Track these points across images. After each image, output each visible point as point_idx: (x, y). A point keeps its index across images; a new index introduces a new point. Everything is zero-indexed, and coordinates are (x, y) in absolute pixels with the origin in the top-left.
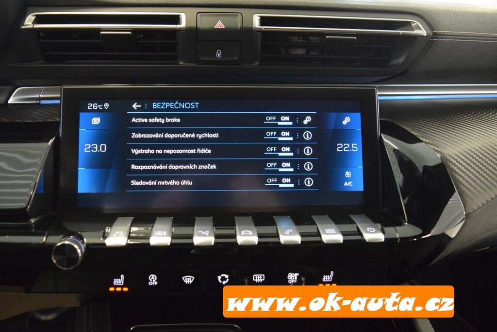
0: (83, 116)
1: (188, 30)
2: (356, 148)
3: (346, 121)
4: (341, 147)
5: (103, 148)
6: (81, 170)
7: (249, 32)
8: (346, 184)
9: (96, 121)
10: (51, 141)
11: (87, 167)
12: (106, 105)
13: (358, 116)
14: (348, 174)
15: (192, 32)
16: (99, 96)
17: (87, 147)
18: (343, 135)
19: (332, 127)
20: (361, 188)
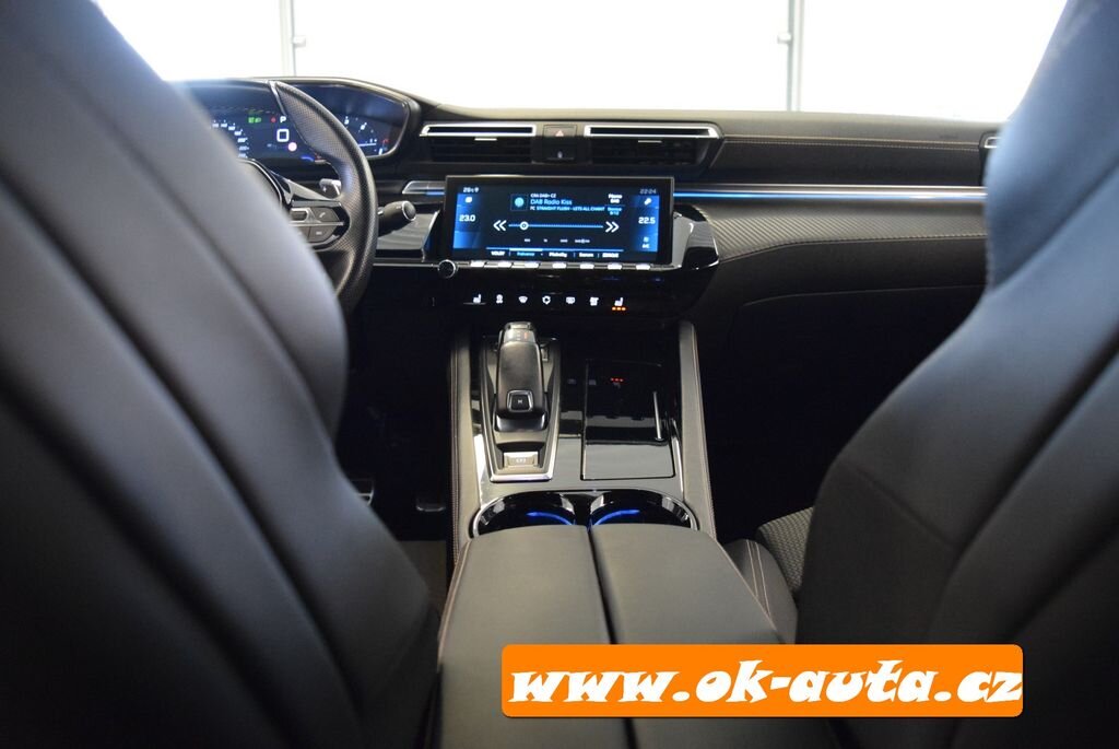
0: (460, 196)
1: (537, 138)
2: (653, 220)
3: (648, 201)
4: (642, 220)
5: (473, 218)
6: (456, 232)
7: (580, 139)
8: (644, 246)
9: (469, 200)
10: (436, 214)
11: (461, 230)
12: (477, 189)
13: (658, 197)
14: (646, 239)
15: (541, 139)
16: (472, 183)
17: (464, 218)
18: (646, 211)
19: (636, 206)
20: (655, 249)
